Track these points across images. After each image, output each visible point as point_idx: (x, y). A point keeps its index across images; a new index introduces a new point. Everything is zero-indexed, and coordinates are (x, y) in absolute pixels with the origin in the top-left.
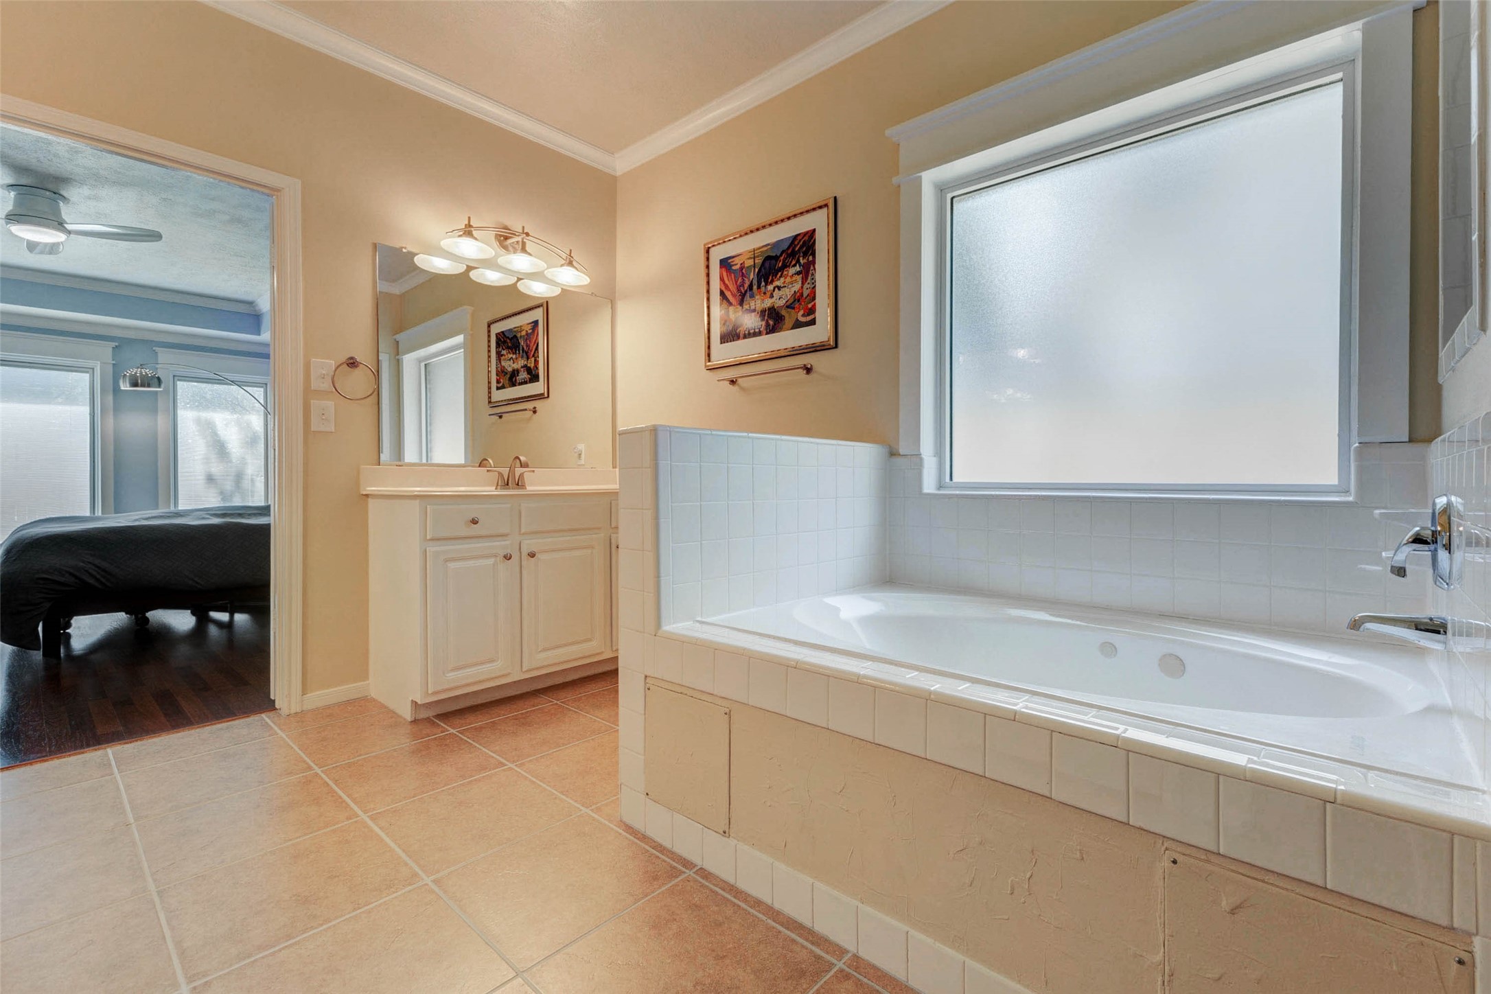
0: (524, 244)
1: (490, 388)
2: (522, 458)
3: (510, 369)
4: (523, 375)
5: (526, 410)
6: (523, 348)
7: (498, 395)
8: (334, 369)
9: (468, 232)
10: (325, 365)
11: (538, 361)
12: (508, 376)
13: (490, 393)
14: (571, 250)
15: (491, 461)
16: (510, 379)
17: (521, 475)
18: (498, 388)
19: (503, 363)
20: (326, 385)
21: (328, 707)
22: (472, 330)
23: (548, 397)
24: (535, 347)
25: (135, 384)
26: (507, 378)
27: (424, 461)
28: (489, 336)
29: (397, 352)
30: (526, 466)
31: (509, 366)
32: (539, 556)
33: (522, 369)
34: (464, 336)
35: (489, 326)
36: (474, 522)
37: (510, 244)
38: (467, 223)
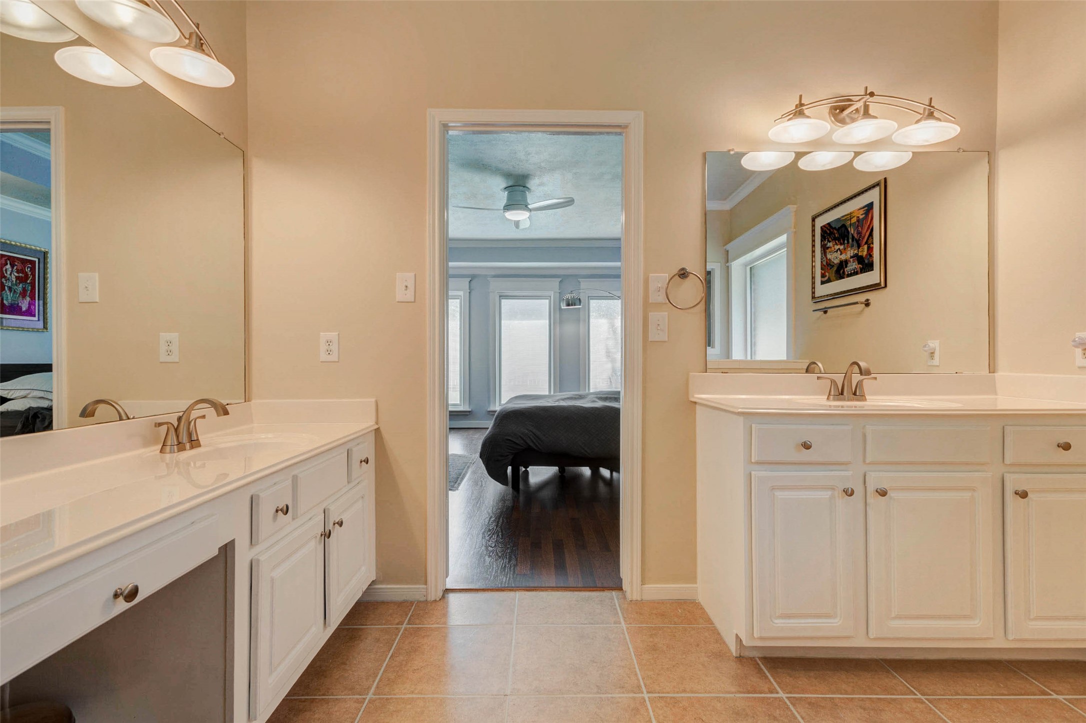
0: (866, 107)
1: (813, 283)
2: (862, 364)
3: (836, 261)
4: (853, 265)
5: (857, 303)
6: (853, 237)
7: (823, 290)
8: (667, 281)
9: (799, 112)
10: (660, 278)
11: (872, 248)
12: (835, 268)
13: (813, 288)
14: (931, 99)
15: (820, 365)
16: (838, 272)
17: (859, 384)
18: (823, 283)
19: (829, 256)
20: (662, 298)
21: (662, 602)
22: (795, 228)
23: (886, 286)
24: (868, 234)
25: (568, 305)
26: (834, 272)
27: (749, 358)
28: (813, 231)
29: (727, 259)
30: (868, 373)
31: (835, 257)
32: (892, 495)
33: (852, 259)
34: (787, 235)
35: (813, 220)
36: (807, 446)
37: (847, 115)
38: (798, 103)
